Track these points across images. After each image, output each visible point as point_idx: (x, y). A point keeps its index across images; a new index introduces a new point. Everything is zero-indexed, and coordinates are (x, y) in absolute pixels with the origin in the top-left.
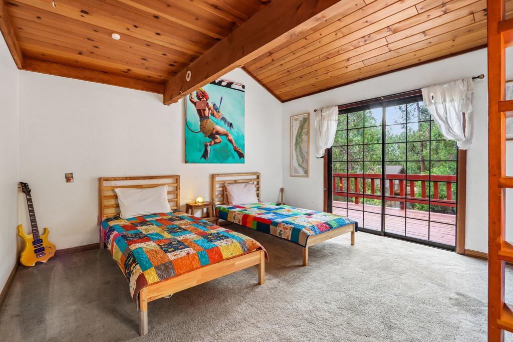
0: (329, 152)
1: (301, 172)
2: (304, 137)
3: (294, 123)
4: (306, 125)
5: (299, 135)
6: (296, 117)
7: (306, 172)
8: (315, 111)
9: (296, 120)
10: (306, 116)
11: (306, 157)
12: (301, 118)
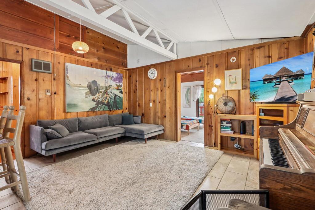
0: (198, 100)
1: (188, 106)
2: (189, 94)
3: (185, 89)
4: (189, 90)
5: (187, 93)
6: (186, 87)
7: (190, 106)
8: (194, 86)
9: (185, 88)
10: (189, 87)
11: (190, 100)
12: (188, 88)
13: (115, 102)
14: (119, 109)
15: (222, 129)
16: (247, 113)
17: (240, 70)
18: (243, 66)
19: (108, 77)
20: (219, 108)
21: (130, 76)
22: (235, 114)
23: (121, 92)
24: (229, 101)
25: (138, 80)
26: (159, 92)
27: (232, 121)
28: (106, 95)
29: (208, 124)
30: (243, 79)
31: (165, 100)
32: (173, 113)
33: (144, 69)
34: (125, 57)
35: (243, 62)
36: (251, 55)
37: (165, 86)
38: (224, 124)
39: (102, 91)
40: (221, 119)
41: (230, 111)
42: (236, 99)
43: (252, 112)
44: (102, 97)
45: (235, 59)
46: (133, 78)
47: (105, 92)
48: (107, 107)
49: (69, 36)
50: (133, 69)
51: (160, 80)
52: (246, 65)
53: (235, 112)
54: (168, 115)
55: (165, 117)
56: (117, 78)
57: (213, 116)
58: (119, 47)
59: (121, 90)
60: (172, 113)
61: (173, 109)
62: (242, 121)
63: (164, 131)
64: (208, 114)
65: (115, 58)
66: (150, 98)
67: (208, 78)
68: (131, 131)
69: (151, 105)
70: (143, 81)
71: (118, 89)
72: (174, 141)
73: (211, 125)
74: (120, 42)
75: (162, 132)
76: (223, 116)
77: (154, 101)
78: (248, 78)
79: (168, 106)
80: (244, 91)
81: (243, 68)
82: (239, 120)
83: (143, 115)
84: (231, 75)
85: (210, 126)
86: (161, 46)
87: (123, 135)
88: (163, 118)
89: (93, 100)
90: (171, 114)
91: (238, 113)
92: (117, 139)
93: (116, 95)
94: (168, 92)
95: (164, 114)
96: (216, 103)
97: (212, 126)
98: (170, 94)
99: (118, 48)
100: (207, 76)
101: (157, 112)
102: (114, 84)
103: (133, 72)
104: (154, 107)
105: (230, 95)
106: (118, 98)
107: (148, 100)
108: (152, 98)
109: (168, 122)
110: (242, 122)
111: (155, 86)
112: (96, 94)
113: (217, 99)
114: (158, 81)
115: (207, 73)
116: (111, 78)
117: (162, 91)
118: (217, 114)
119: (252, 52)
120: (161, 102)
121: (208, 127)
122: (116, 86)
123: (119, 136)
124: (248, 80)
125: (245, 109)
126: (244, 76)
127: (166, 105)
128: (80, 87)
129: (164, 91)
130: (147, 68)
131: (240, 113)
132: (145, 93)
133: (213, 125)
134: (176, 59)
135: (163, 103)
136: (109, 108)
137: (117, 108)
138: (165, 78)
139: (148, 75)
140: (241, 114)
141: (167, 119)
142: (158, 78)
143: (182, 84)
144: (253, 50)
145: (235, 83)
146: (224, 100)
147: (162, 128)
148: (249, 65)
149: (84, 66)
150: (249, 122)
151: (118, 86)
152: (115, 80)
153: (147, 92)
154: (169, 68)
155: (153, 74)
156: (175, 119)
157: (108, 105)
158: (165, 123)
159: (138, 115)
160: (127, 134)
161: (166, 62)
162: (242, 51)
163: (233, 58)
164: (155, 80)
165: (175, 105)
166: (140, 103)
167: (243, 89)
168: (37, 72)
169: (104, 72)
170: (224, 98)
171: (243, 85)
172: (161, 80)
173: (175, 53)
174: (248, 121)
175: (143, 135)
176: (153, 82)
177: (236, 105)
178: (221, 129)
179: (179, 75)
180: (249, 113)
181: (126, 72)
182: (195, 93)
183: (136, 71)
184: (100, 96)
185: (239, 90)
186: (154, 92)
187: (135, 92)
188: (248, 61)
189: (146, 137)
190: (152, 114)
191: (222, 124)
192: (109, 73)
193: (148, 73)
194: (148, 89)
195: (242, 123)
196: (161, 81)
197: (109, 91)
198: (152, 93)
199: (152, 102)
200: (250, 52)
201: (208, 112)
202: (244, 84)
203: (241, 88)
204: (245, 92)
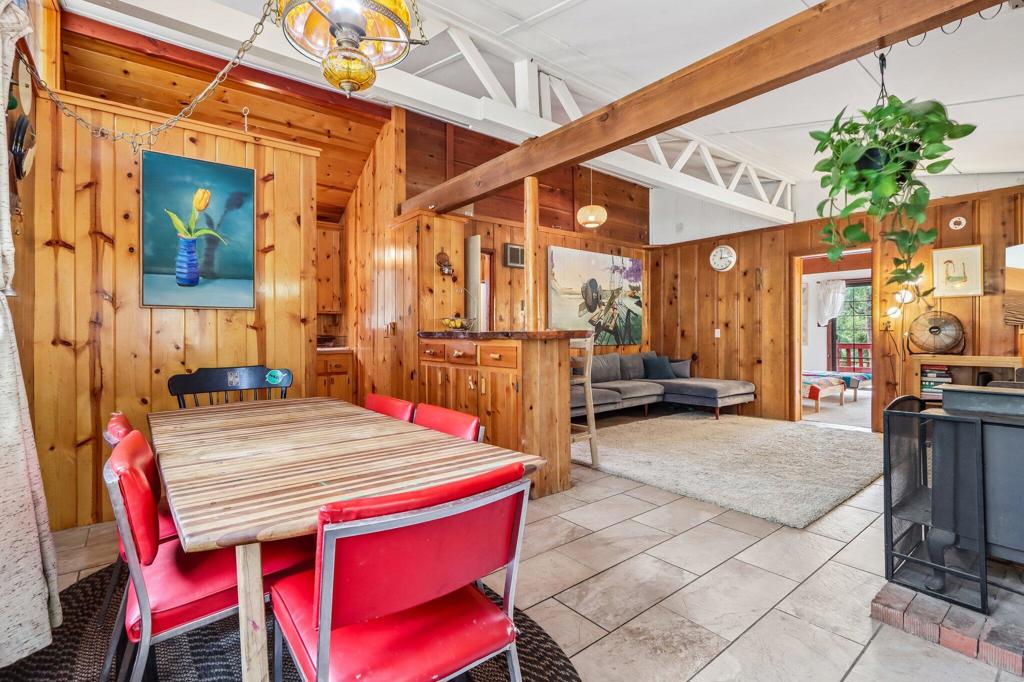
0: (833, 322)
8: (818, 283)
13: (628, 326)
14: (635, 344)
15: (924, 390)
16: (996, 351)
17: (977, 250)
18: (987, 241)
19: (615, 269)
20: (916, 340)
21: (657, 264)
22: (962, 353)
23: (639, 304)
24: (946, 322)
25: (679, 272)
26: (742, 303)
27: (953, 372)
28: (611, 310)
29: (882, 379)
30: (984, 271)
31: (760, 322)
32: (783, 352)
33: (696, 246)
34: (644, 216)
35: (985, 228)
36: (1010, 211)
37: (758, 288)
38: (932, 376)
39: (605, 301)
40: (922, 366)
41: (947, 346)
42: (964, 317)
43: (1010, 348)
44: (605, 314)
45: (964, 222)
46: (667, 269)
47: (610, 304)
48: (613, 337)
49: (552, 191)
50: (665, 247)
51: (745, 274)
52: (994, 236)
53: (961, 349)
54: (766, 357)
55: (760, 362)
56: (631, 270)
57: (898, 360)
58: (633, 196)
59: (638, 297)
60: (780, 353)
61: (782, 344)
62: (982, 370)
63: (755, 397)
64: (885, 355)
65: (627, 223)
66: (713, 317)
67: (885, 268)
68: (681, 390)
69: (718, 333)
70: (696, 275)
71: (633, 296)
72: (785, 419)
73: (891, 380)
74: (635, 184)
75: (751, 398)
76: (928, 359)
77: (727, 325)
78: (1001, 268)
79: (766, 335)
80: (988, 298)
81: (987, 245)
82: (974, 368)
83: (694, 357)
84: (950, 262)
85: (888, 383)
86: (761, 200)
87: (660, 399)
88: (754, 364)
89: (591, 322)
90: (775, 355)
91: (971, 352)
92: (646, 408)
93: (629, 311)
94: (765, 303)
95: (755, 356)
96: (908, 328)
97: (896, 384)
98: (774, 307)
99: (632, 199)
100: (881, 263)
101: (737, 351)
102: (626, 285)
103: (665, 255)
104: (727, 339)
105: (947, 308)
106: (633, 319)
107: (710, 321)
108: (722, 318)
109: (767, 376)
110: (980, 373)
111: (729, 288)
112: (595, 308)
113: (909, 317)
114: (739, 275)
115: (882, 256)
116: (621, 273)
117: (749, 300)
118: (911, 353)
119: (1013, 203)
120: (747, 327)
121: (883, 388)
122: (629, 290)
123: (653, 400)
124: (999, 273)
125: (992, 342)
126: (989, 262)
127: (760, 332)
128: (571, 294)
129: (758, 300)
130: (708, 245)
131: (976, 352)
132: (700, 307)
133: (898, 379)
134: (792, 222)
135: (753, 329)
136: (617, 340)
137: (632, 342)
138: (758, 270)
139: (712, 263)
140: (979, 355)
141: (766, 367)
142: (738, 269)
143: (804, 277)
144: (1015, 198)
145: (964, 278)
146: (930, 321)
147: (750, 388)
148: (1005, 236)
149: (565, 247)
150: (1001, 374)
151: (633, 288)
152: (627, 276)
153: (707, 303)
154: (771, 245)
155: (724, 259)
156: (787, 367)
157: (615, 332)
158: (757, 377)
159: (679, 358)
160: (670, 399)
161: (762, 229)
162: (985, 201)
163: (956, 219)
164: (730, 274)
165: (787, 332)
166: (686, 328)
167: (985, 293)
168: (512, 268)
169: (607, 259)
170: (930, 315)
171: (987, 284)
172: (748, 274)
173: (790, 208)
174: (1000, 371)
175: (715, 399)
176: (724, 278)
177: (964, 333)
178: (922, 388)
179: (798, 260)
180: (1002, 351)
181: (647, 255)
182: (821, 303)
183: (675, 252)
184: (603, 313)
185: (974, 297)
186: (728, 304)
187: (671, 303)
188: (1001, 227)
189: (721, 403)
190: (722, 354)
191: (924, 379)
192: (618, 260)
193: (711, 258)
194: (710, 295)
195: (981, 376)
196: (748, 277)
197: (616, 300)
198: (722, 306)
199: (722, 325)
200: (1006, 205)
201: (883, 350)
202: (990, 281)
203: (979, 291)
204: (991, 301)
